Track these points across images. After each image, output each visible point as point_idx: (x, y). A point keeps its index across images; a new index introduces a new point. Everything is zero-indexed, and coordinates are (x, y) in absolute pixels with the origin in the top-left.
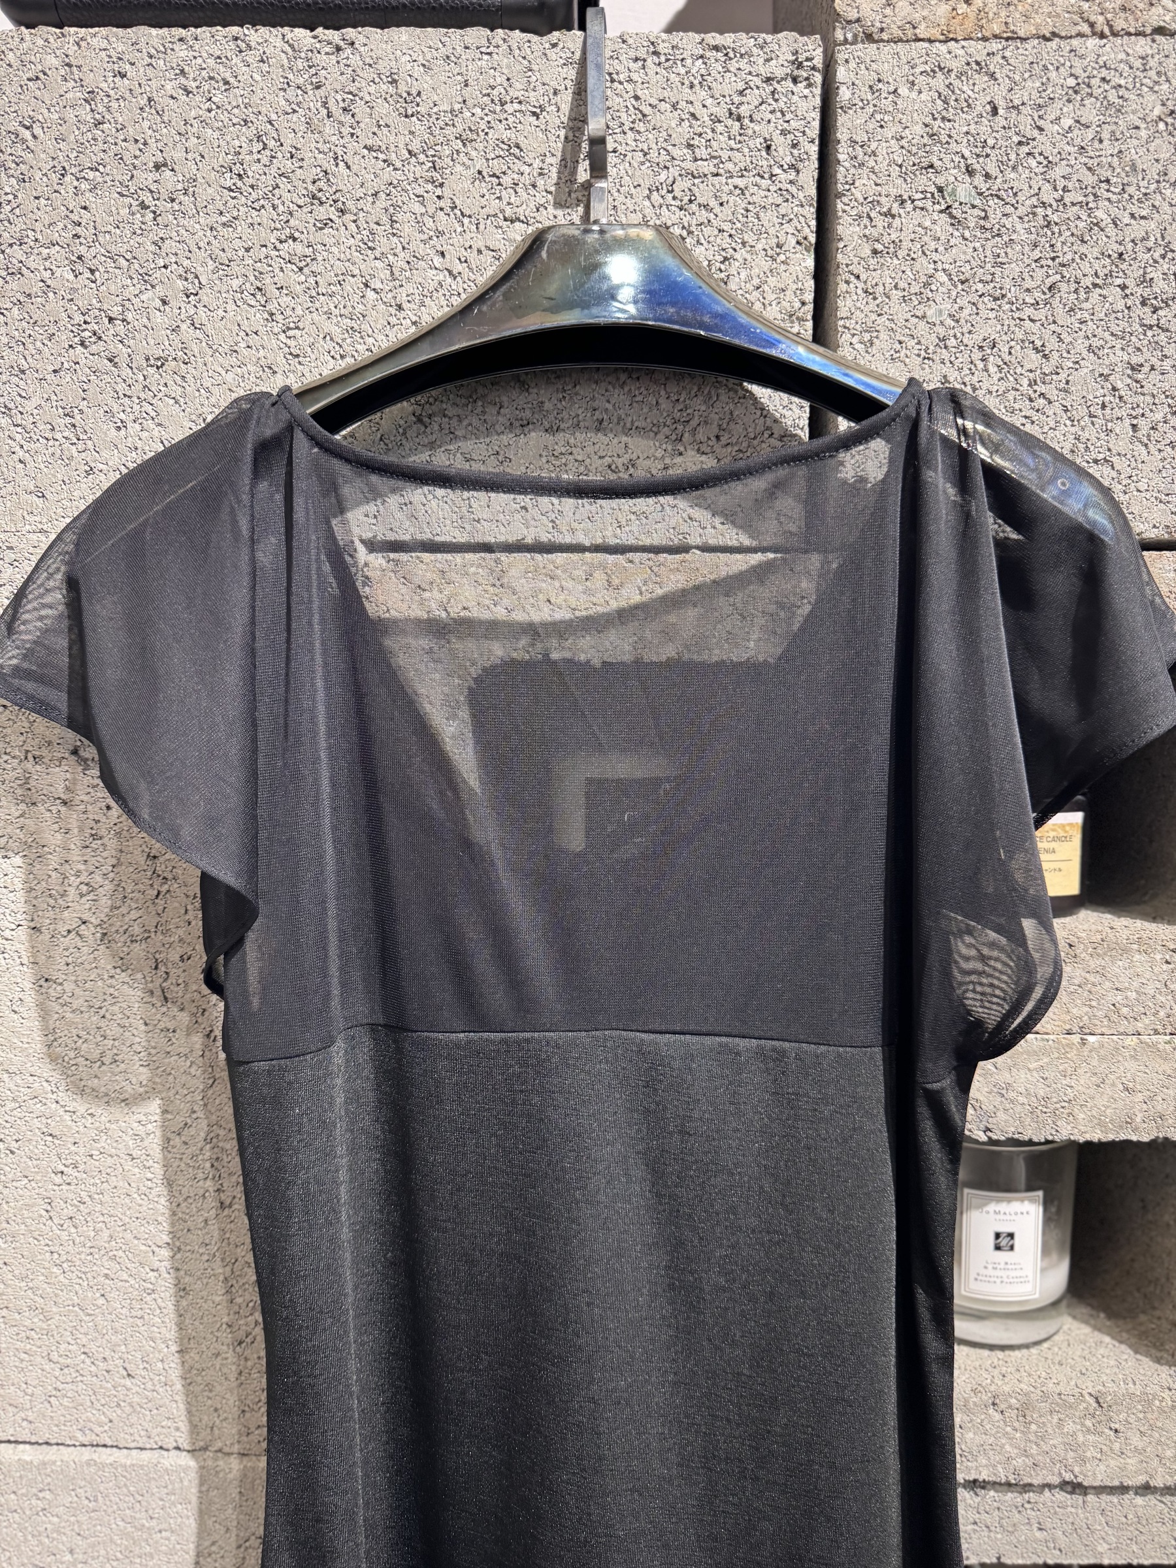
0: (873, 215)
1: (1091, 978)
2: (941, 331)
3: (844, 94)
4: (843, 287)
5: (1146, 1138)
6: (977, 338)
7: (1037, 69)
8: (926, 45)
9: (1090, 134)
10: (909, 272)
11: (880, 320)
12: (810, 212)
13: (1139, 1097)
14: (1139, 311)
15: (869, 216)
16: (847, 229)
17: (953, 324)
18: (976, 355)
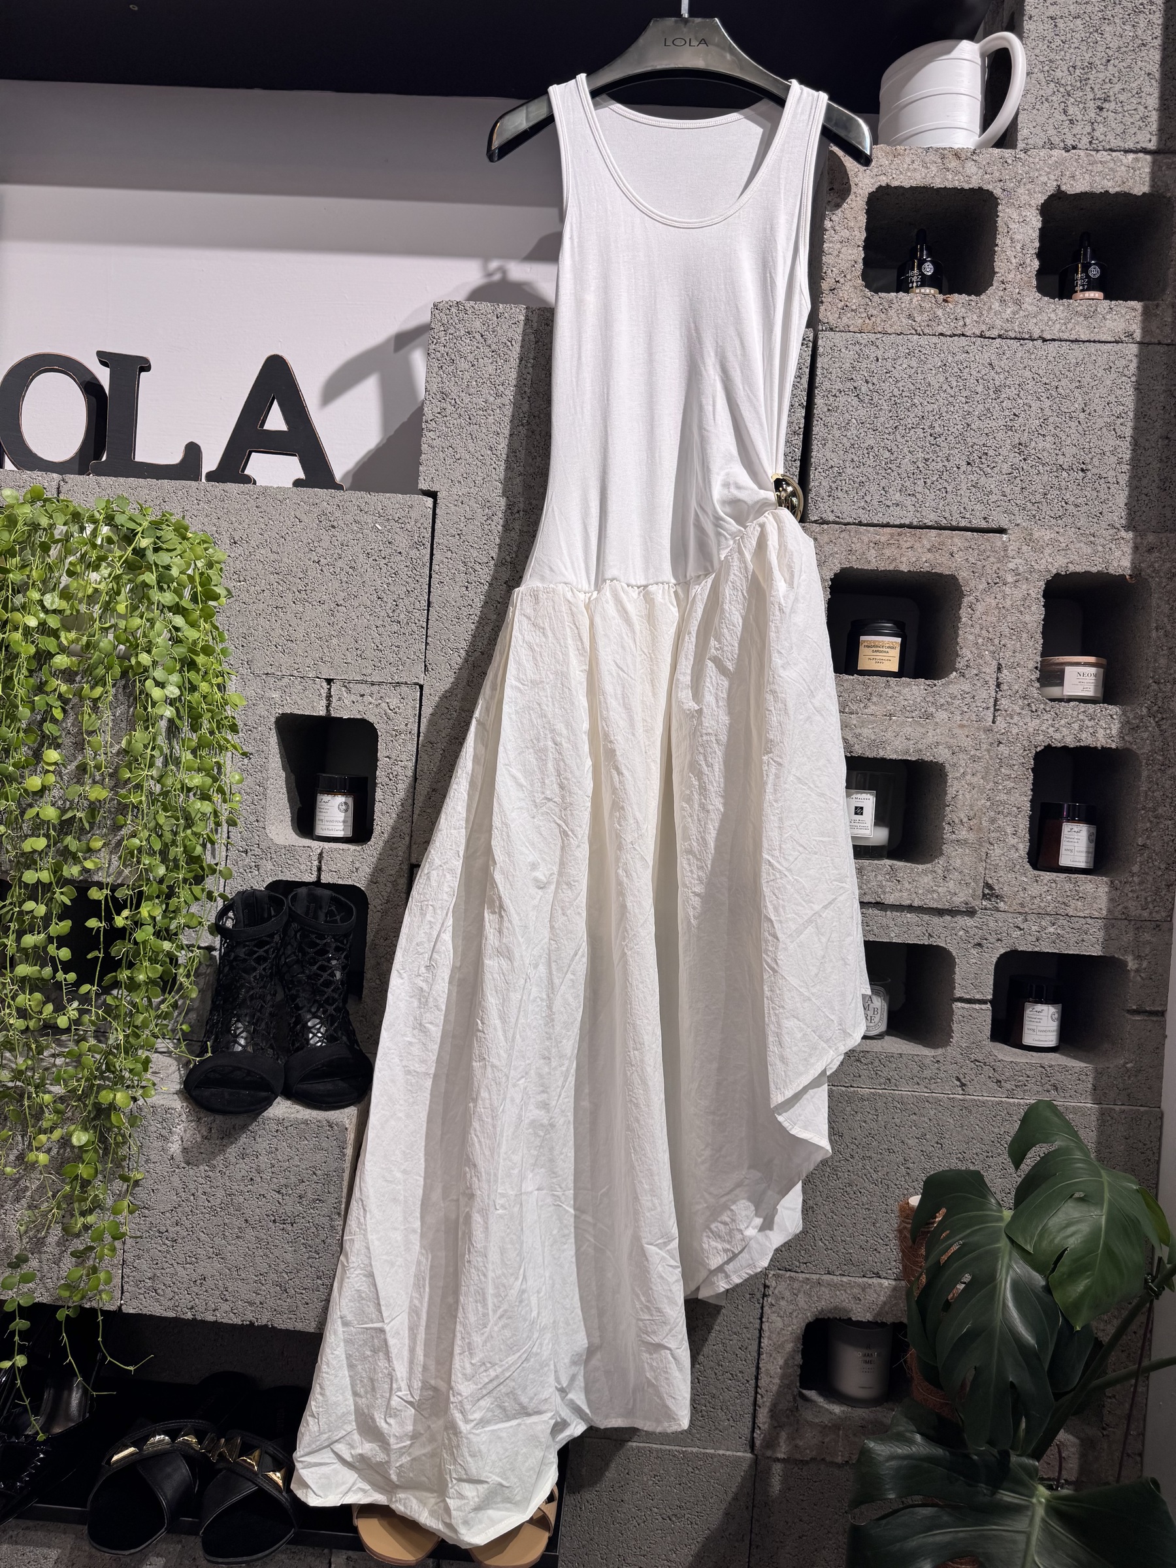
0: (829, 396)
1: (895, 694)
2: (852, 441)
3: (821, 350)
4: (815, 422)
5: (914, 759)
6: (866, 445)
7: (894, 346)
8: (853, 334)
9: (913, 371)
10: (841, 418)
11: (829, 436)
12: (805, 394)
13: (912, 742)
14: (929, 438)
16: (819, 401)
17: (857, 439)
18: (865, 451)
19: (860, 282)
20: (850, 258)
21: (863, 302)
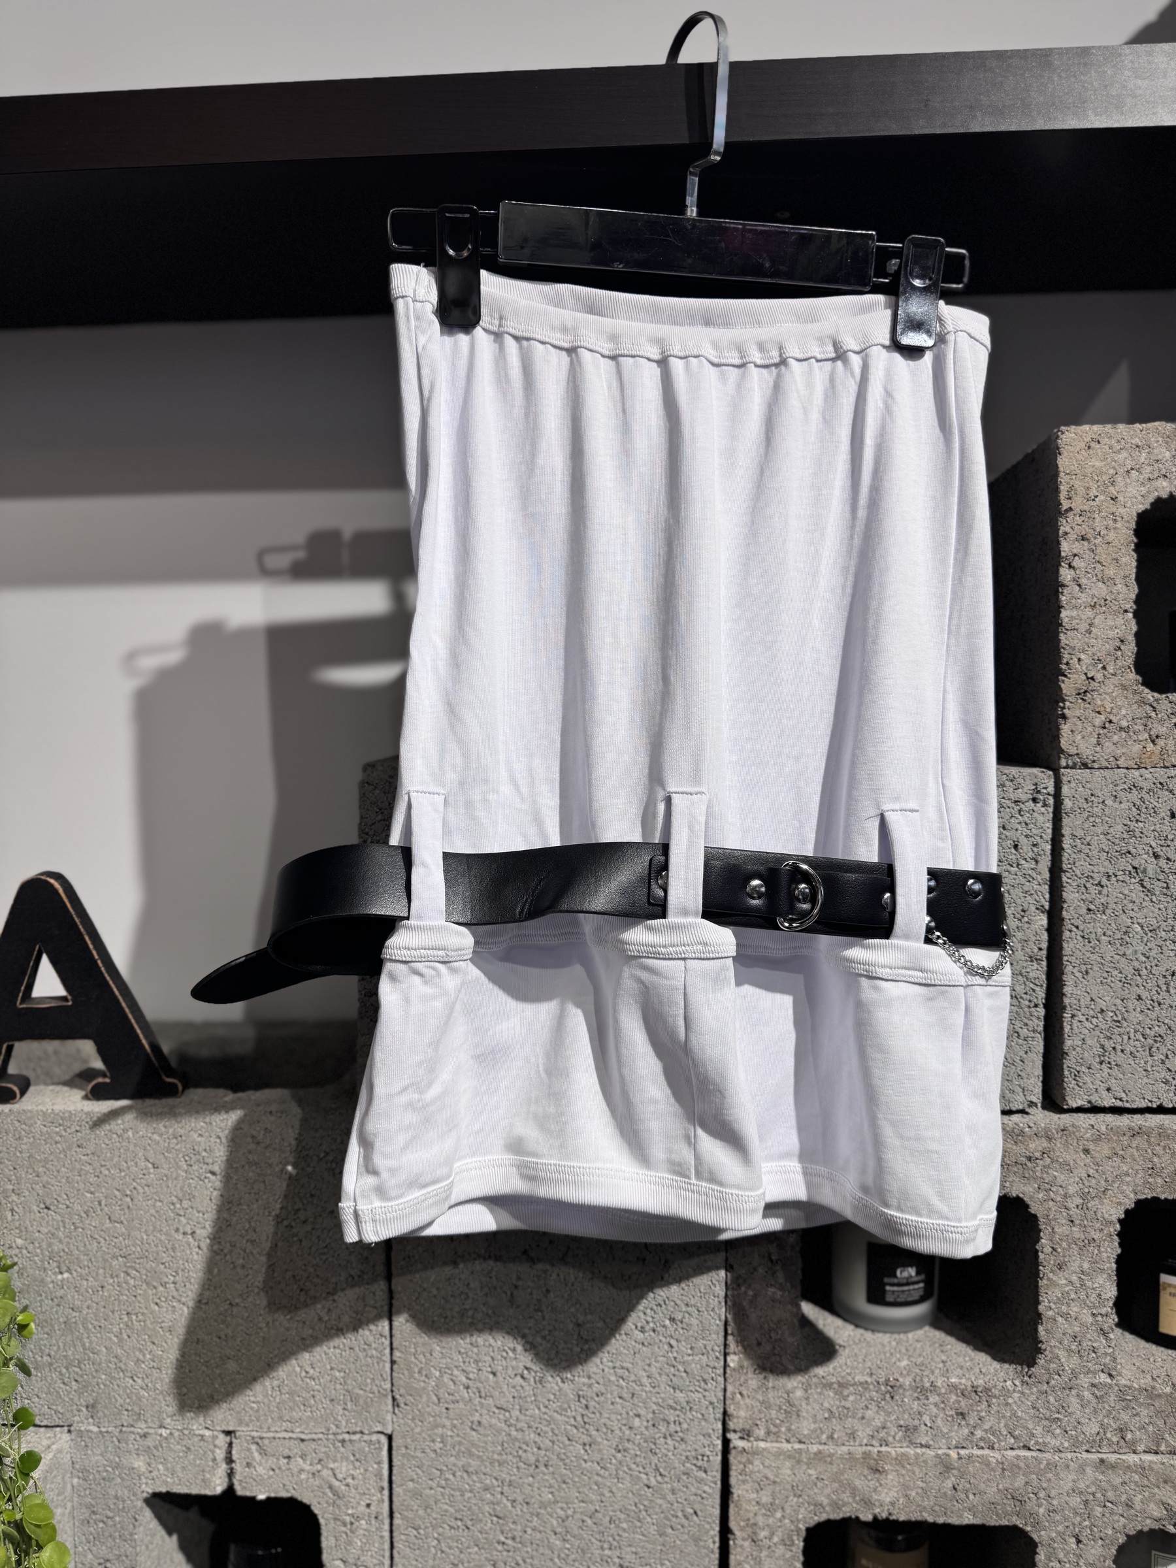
0: (1088, 885)
2: (1136, 964)
3: (1068, 804)
4: (1066, 934)
6: (1162, 969)
8: (1126, 771)
10: (1113, 925)
11: (1093, 957)
12: (1046, 888)
15: (1085, 887)
16: (1070, 895)
17: (1144, 959)
18: (1162, 981)
19: (1133, 676)
20: (1111, 634)
21: (1139, 712)
